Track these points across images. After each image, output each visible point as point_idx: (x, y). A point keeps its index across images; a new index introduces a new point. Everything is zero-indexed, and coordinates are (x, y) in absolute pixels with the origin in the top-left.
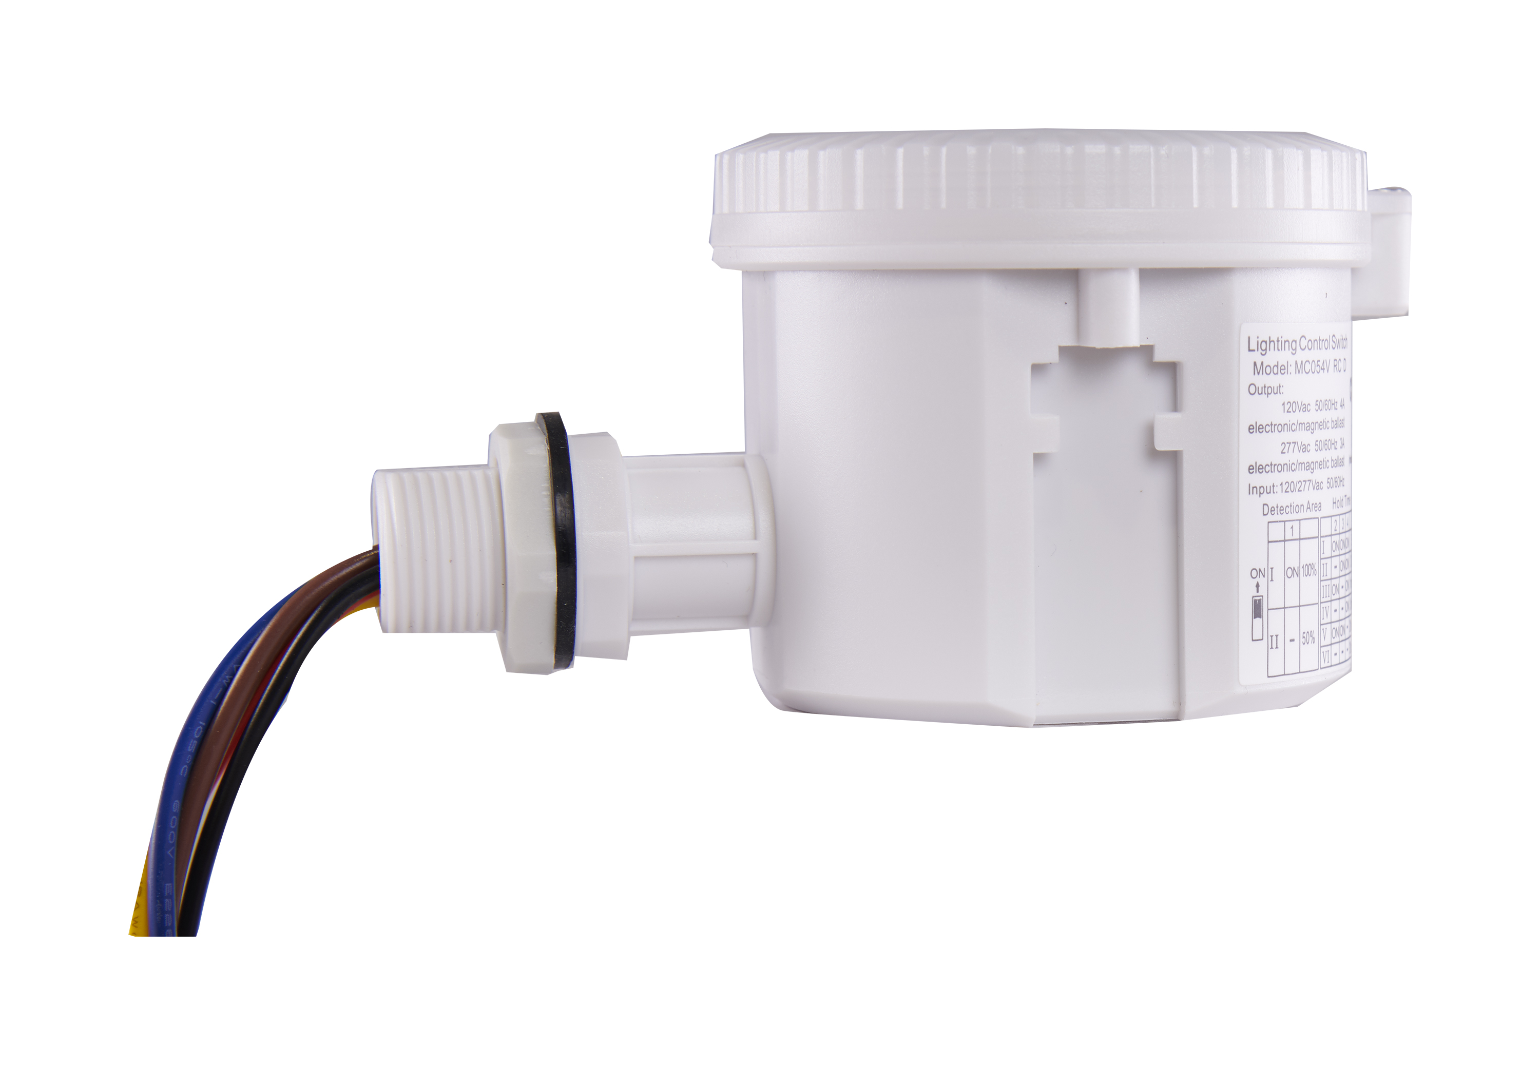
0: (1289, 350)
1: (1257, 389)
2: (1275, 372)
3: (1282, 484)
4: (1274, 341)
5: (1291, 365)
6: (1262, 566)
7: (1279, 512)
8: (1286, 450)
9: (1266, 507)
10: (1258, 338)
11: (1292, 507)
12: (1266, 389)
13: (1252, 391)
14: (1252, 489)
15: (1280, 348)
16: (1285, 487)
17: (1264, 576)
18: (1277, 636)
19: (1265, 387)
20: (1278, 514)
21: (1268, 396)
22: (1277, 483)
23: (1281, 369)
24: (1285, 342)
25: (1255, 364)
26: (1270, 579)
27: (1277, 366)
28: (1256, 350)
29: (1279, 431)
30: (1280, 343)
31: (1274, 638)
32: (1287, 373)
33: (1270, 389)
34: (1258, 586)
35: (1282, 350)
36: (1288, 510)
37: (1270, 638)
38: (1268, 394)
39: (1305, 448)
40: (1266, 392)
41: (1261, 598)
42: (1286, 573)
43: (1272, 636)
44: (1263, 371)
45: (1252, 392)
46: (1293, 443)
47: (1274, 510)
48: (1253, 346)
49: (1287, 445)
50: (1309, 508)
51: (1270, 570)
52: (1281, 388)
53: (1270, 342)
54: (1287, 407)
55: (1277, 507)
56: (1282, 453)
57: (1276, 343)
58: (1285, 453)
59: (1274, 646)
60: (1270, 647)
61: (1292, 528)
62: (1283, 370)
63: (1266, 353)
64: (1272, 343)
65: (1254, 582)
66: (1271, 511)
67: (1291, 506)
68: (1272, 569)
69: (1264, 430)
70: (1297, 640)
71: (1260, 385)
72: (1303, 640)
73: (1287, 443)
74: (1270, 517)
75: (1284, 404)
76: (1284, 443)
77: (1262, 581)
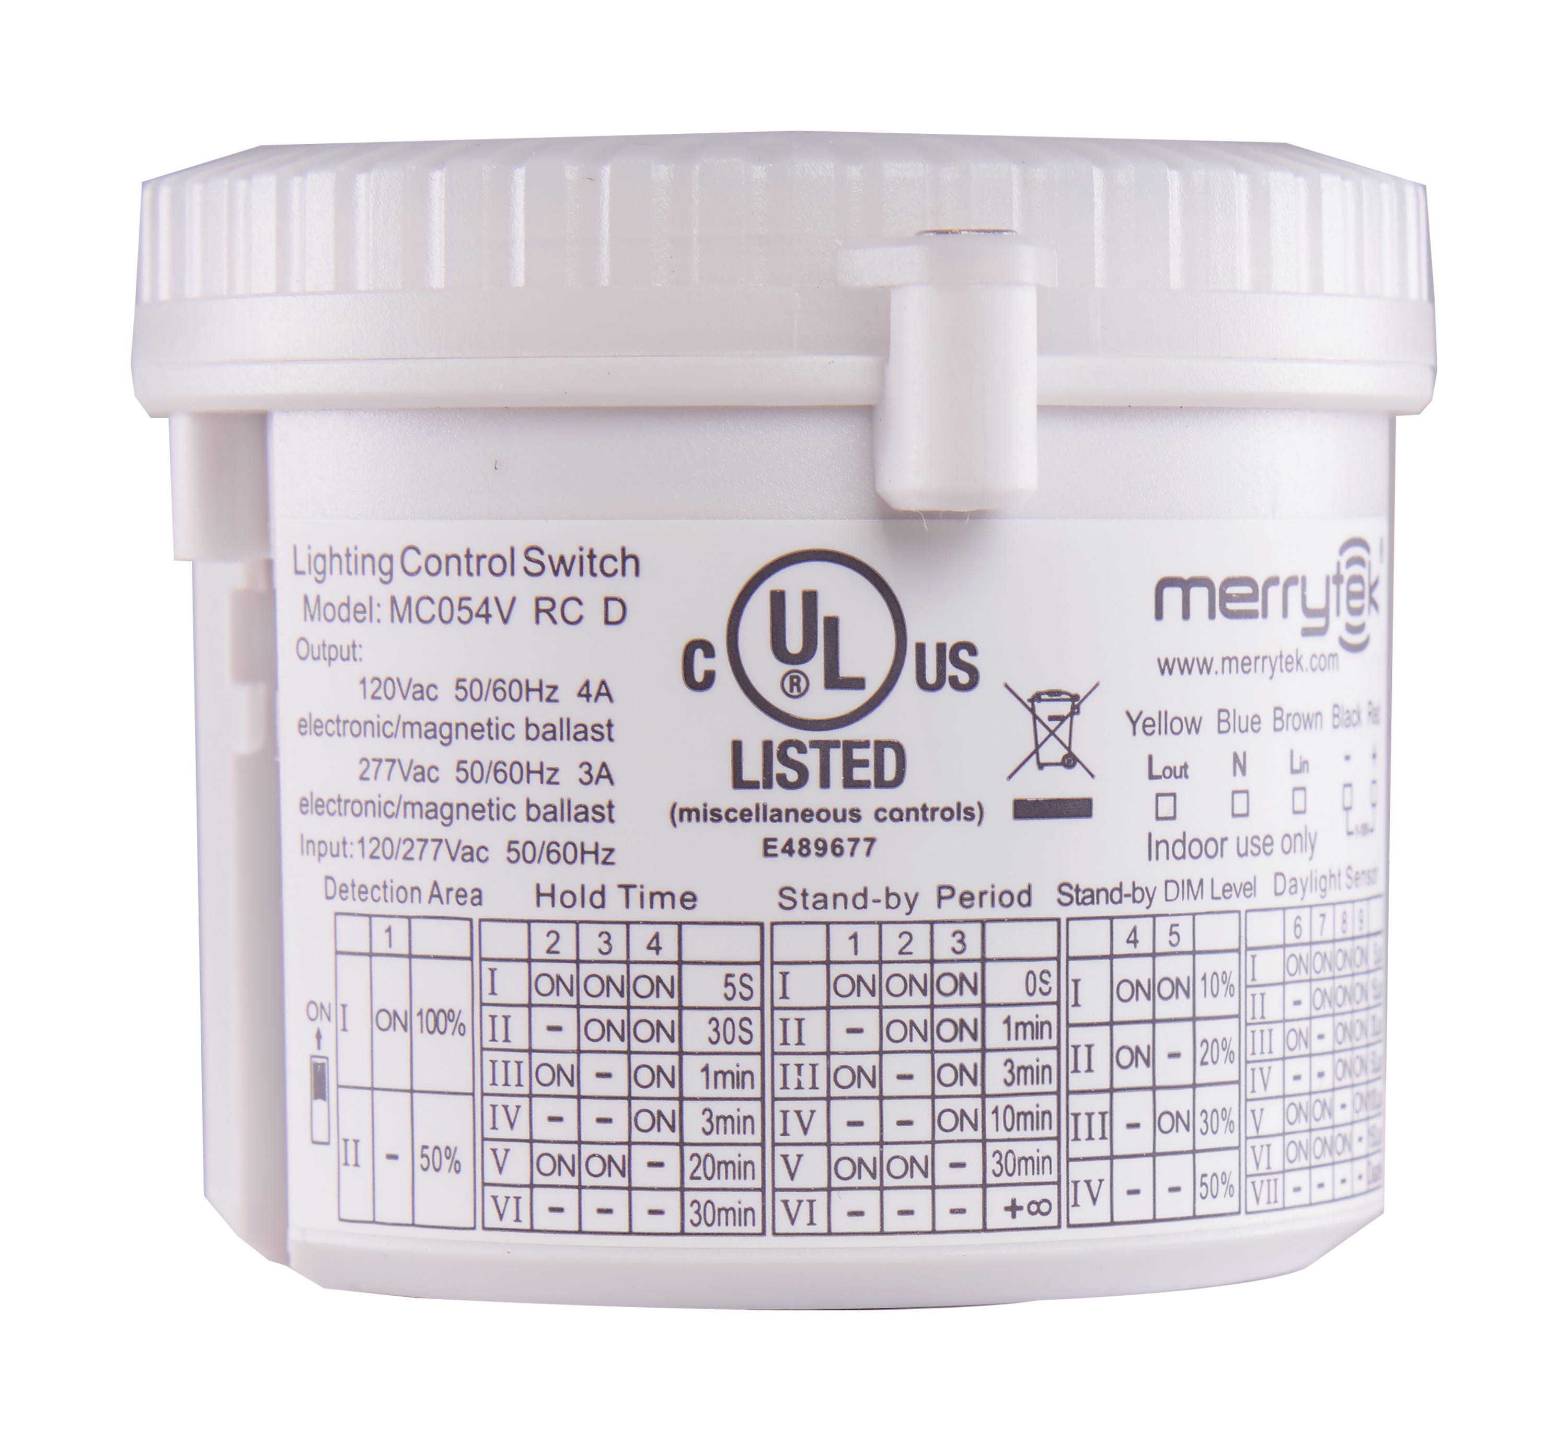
0: (374, 573)
1: (310, 648)
2: (344, 616)
3: (362, 841)
4: (339, 556)
5: (379, 605)
6: (326, 998)
7: (356, 896)
8: (370, 774)
9: (330, 882)
10: (309, 547)
11: (388, 890)
12: (327, 649)
13: (303, 651)
14: (307, 845)
15: (352, 569)
16: (369, 848)
17: (329, 1018)
18: (356, 1142)
19: (324, 645)
20: (354, 899)
21: (330, 665)
22: (353, 837)
23: (356, 612)
24: (364, 557)
25: (306, 599)
26: (340, 1026)
27: (348, 605)
28: (307, 570)
29: (353, 735)
30: (352, 559)
31: (351, 1145)
32: (371, 620)
33: (333, 649)
34: (319, 1036)
35: (356, 573)
36: (378, 893)
37: (342, 1143)
38: (330, 659)
39: (423, 774)
40: (327, 656)
41: (324, 1061)
42: (374, 1020)
43: (346, 1141)
44: (319, 614)
45: (303, 655)
46: (388, 760)
47: (347, 891)
48: (303, 565)
49: (374, 765)
50: (439, 896)
51: (340, 1009)
52: (357, 649)
53: (332, 556)
54: (371, 688)
55: (353, 885)
56: (362, 778)
57: (344, 559)
58: (367, 779)
59: (351, 1160)
60: (342, 1161)
61: (389, 930)
62: (359, 612)
63: (324, 578)
64: (336, 560)
65: (312, 1028)
66: (341, 891)
67: (385, 886)
68: (344, 1006)
69: (324, 730)
70: (405, 1156)
71: (315, 641)
72: (419, 1161)
73: (374, 760)
74: (338, 904)
75: (363, 682)
76: (365, 759)
77: (328, 1029)
